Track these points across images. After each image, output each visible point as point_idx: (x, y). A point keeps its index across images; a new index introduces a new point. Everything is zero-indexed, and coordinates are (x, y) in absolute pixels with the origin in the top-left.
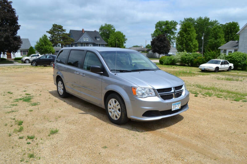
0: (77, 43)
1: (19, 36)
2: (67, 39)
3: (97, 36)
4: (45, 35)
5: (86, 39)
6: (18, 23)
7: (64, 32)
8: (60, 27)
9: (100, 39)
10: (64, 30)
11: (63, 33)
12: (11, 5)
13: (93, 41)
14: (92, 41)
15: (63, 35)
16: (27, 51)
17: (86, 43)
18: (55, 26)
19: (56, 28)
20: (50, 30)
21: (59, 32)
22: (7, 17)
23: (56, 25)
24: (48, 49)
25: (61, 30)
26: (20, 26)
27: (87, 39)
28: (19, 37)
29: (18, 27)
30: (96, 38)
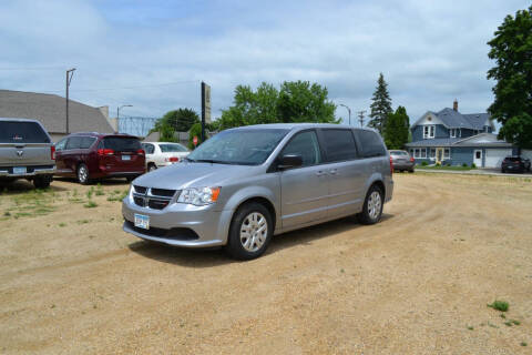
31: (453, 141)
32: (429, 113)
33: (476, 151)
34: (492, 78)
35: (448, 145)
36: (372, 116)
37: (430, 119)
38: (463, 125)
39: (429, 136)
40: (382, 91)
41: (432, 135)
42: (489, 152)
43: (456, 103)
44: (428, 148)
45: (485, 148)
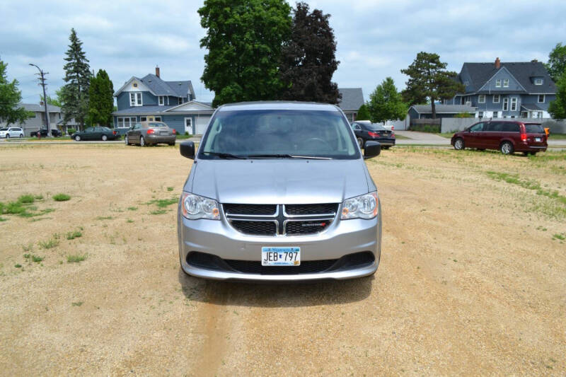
0: (477, 95)
1: (335, 84)
2: (447, 85)
3: (535, 75)
4: (389, 80)
5: (502, 83)
6: (334, 58)
7: (441, 70)
8: (434, 58)
9: (545, 82)
10: (441, 66)
11: (439, 72)
12: (327, 22)
13: (522, 88)
14: (519, 89)
15: (437, 76)
16: (355, 114)
17: (501, 95)
18: (422, 56)
19: (424, 61)
20: (410, 67)
21: (430, 70)
22: (315, 47)
23: (425, 53)
24: (392, 109)
25: (435, 65)
26: (339, 62)
27: (506, 84)
28: (335, 86)
29: (333, 66)
30: (532, 79)
31: (162, 109)
32: (134, 79)
33: (186, 119)
34: (205, 47)
35: (158, 112)
36: (67, 80)
37: (135, 85)
38: (170, 93)
39: (136, 105)
40: (76, 50)
41: (139, 102)
42: (198, 119)
43: (158, 70)
44: (138, 117)
45: (193, 116)
